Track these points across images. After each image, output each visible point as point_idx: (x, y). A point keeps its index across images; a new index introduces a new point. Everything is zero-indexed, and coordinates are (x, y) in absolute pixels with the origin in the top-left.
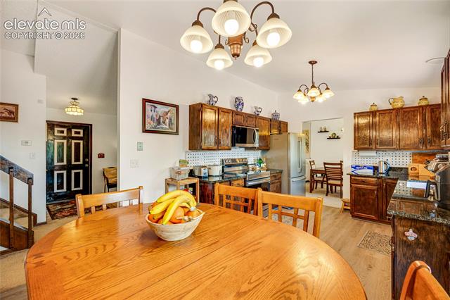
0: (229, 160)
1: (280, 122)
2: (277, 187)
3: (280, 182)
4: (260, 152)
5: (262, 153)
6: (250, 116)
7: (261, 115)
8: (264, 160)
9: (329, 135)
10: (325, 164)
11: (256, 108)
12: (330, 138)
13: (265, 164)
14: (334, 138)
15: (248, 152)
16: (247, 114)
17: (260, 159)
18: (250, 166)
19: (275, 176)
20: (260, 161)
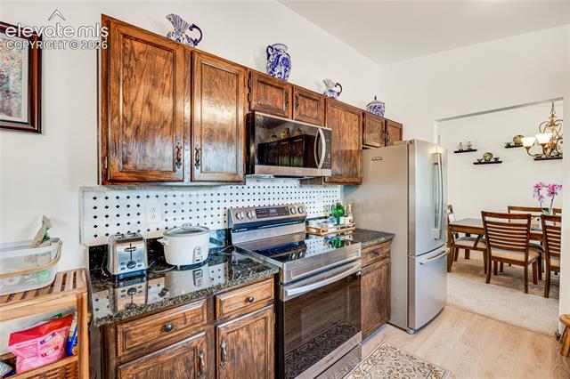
0: (247, 210)
1: (386, 121)
2: (380, 277)
3: (389, 265)
4: (338, 189)
5: (344, 191)
6: (307, 95)
7: (339, 99)
8: (348, 207)
9: (479, 155)
10: (484, 214)
11: (326, 83)
12: (480, 163)
13: (350, 217)
14: (488, 162)
15: (307, 189)
16: (299, 89)
17: (339, 207)
18: (313, 224)
19: (375, 253)
20: (339, 211)
